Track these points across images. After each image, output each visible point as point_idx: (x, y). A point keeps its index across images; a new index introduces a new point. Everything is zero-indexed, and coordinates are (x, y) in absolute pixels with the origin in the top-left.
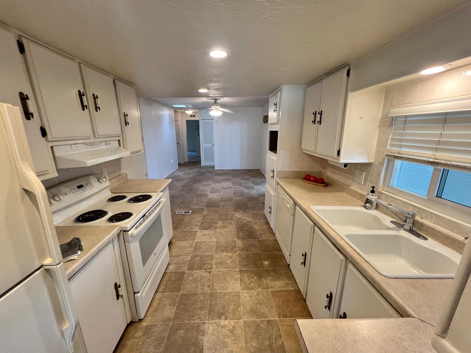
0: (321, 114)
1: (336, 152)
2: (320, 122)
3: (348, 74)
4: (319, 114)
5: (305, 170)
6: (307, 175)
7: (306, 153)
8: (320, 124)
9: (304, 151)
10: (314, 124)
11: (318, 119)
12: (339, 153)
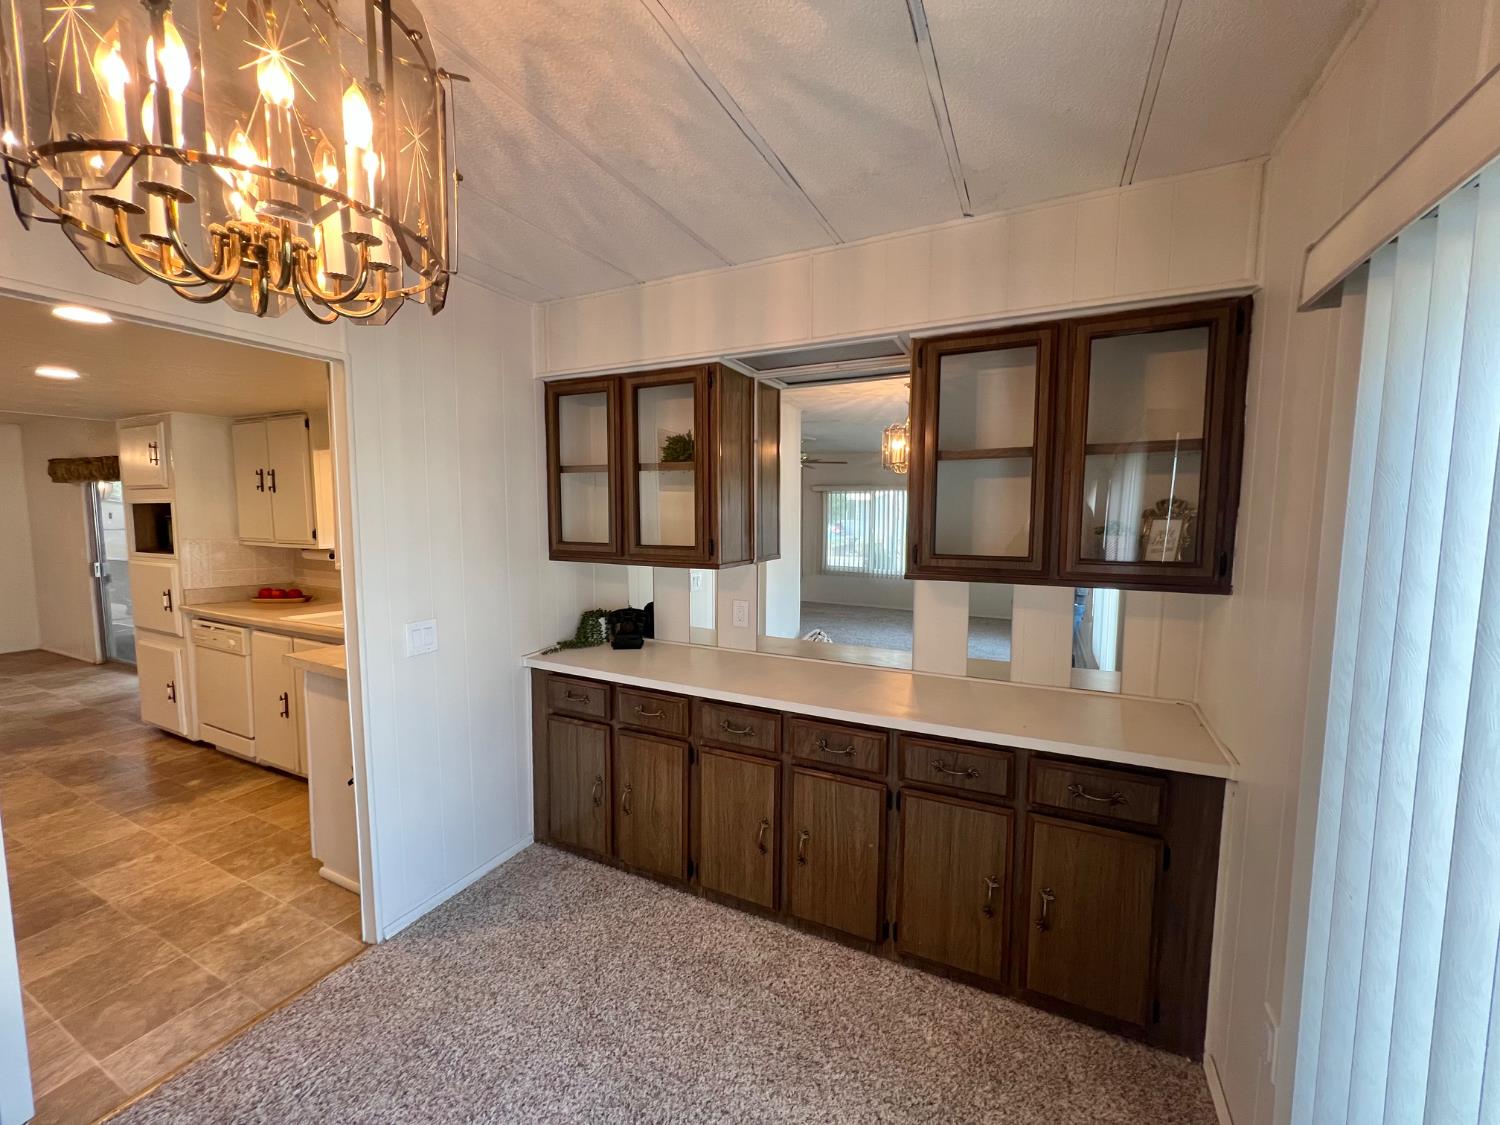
0: (273, 474)
1: (310, 535)
2: (273, 488)
3: (307, 425)
4: (269, 474)
5: (256, 582)
6: (264, 590)
7: (250, 547)
8: (274, 491)
9: (246, 543)
10: (262, 490)
11: (268, 481)
12: (314, 535)
